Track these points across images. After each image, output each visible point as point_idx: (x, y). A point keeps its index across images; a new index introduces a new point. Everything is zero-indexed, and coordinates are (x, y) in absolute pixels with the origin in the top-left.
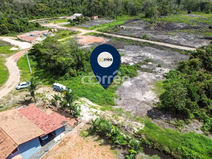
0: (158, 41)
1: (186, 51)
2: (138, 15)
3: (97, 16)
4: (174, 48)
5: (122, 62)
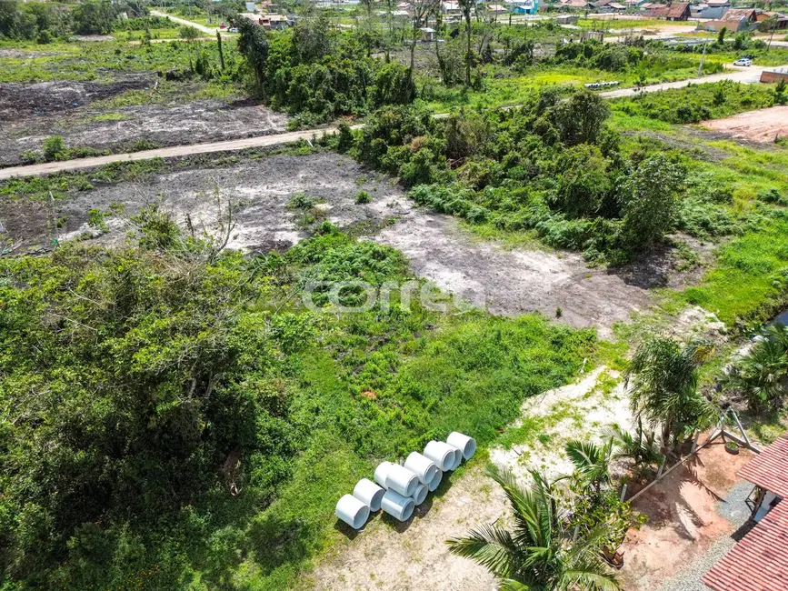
1: (291, 146)
5: (246, 251)
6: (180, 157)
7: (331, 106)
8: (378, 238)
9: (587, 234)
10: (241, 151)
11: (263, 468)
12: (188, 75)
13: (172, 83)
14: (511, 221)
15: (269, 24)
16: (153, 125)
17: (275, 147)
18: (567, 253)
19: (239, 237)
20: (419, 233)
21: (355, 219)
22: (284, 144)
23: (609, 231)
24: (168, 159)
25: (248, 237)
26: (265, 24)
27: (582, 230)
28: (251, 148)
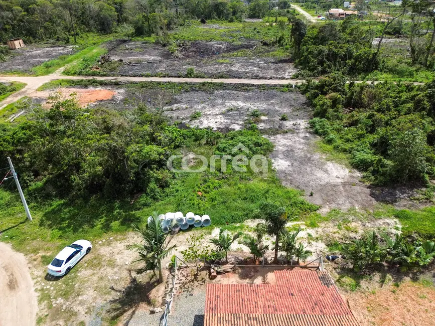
0: (222, 77)
1: (283, 86)
2: (116, 32)
3: (21, 41)
4: (261, 85)
5: (215, 129)
6: (231, 84)
7: (320, 68)
8: (272, 138)
9: (371, 164)
10: (259, 85)
11: (143, 199)
12: (274, 43)
13: (264, 47)
14: (343, 147)
15: (344, 16)
16: (236, 67)
17: (275, 86)
18: (356, 171)
19: (218, 123)
20: (294, 140)
21: (272, 127)
22: (280, 85)
23: (383, 166)
24: (226, 84)
25: (221, 123)
26: (341, 16)
27: (370, 161)
28: (264, 85)
